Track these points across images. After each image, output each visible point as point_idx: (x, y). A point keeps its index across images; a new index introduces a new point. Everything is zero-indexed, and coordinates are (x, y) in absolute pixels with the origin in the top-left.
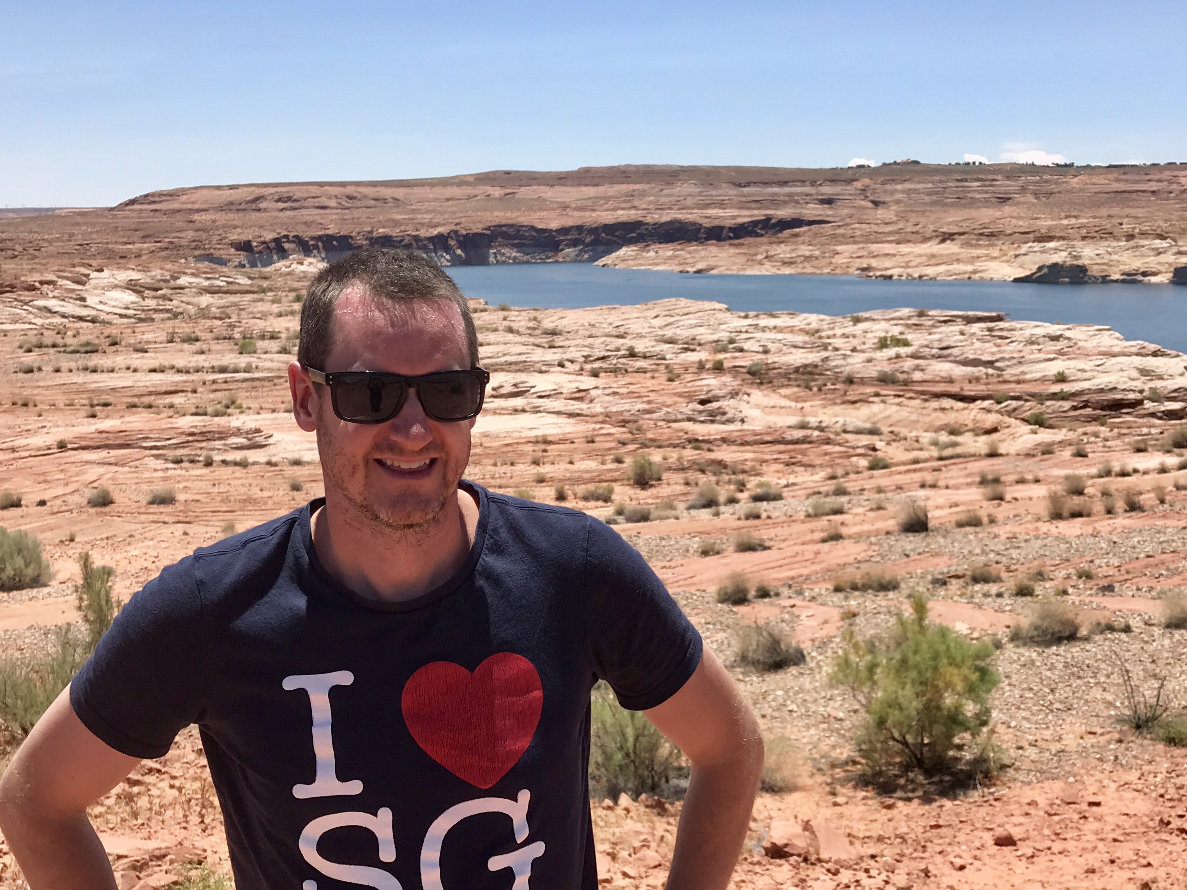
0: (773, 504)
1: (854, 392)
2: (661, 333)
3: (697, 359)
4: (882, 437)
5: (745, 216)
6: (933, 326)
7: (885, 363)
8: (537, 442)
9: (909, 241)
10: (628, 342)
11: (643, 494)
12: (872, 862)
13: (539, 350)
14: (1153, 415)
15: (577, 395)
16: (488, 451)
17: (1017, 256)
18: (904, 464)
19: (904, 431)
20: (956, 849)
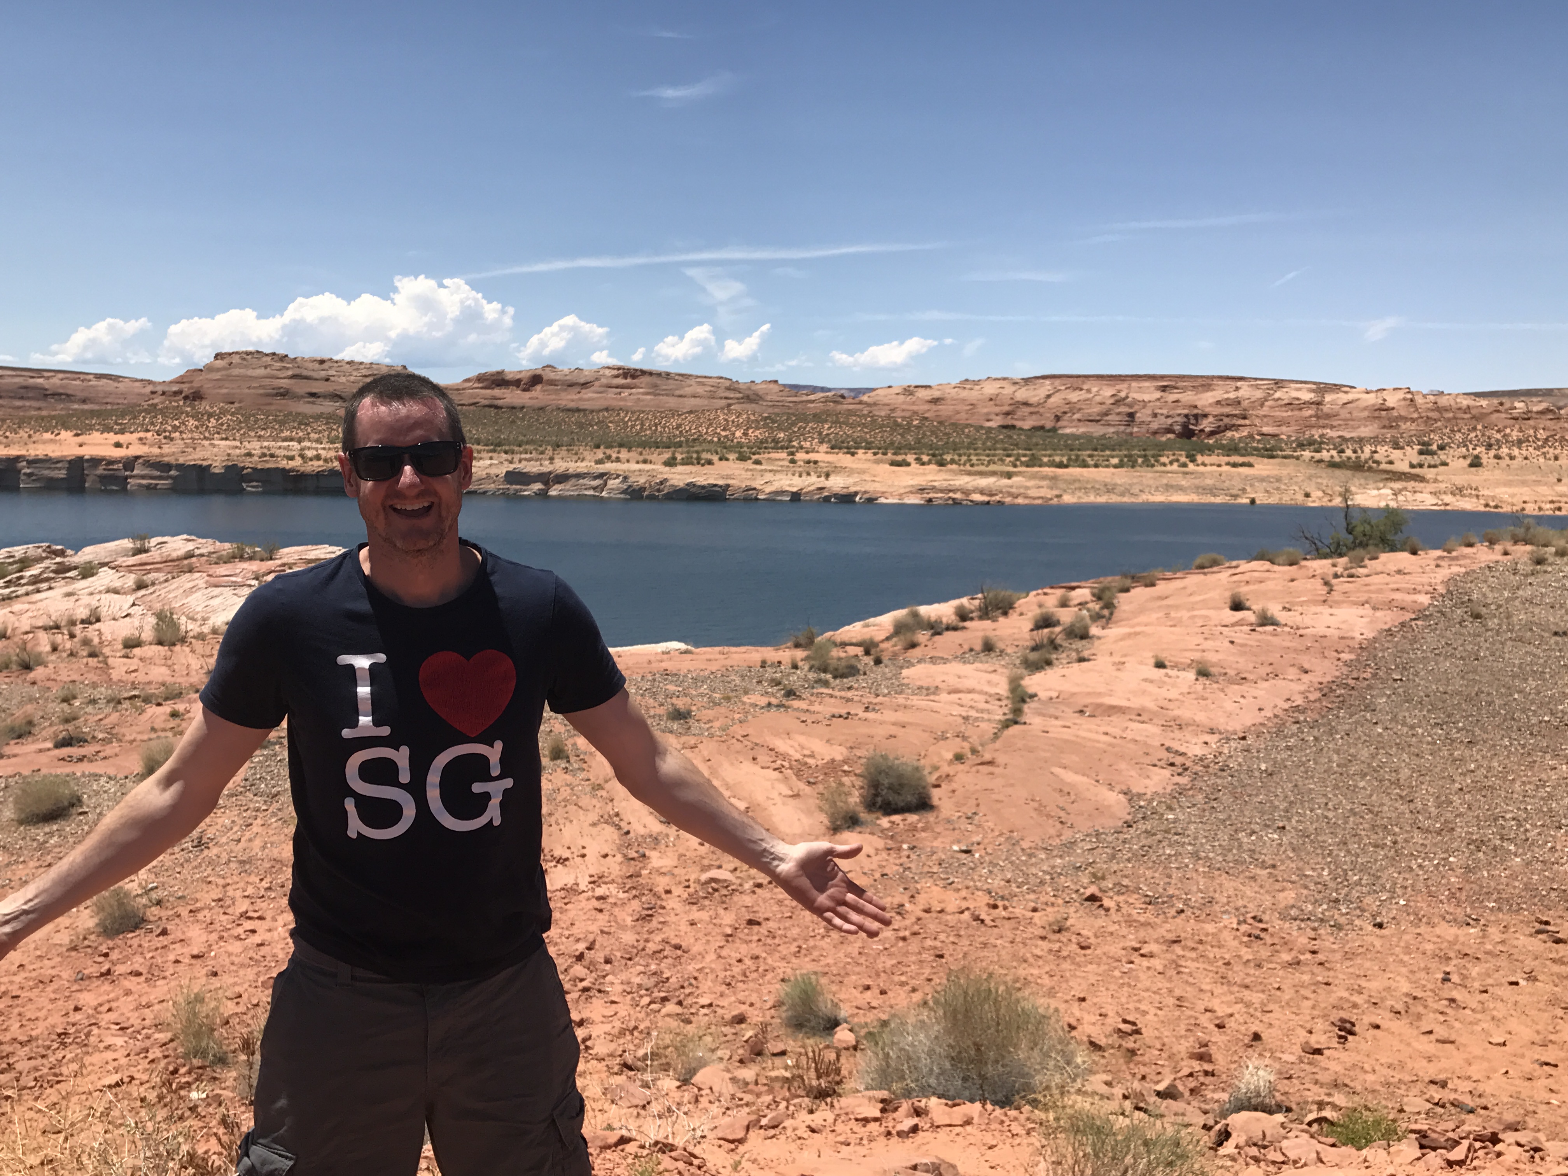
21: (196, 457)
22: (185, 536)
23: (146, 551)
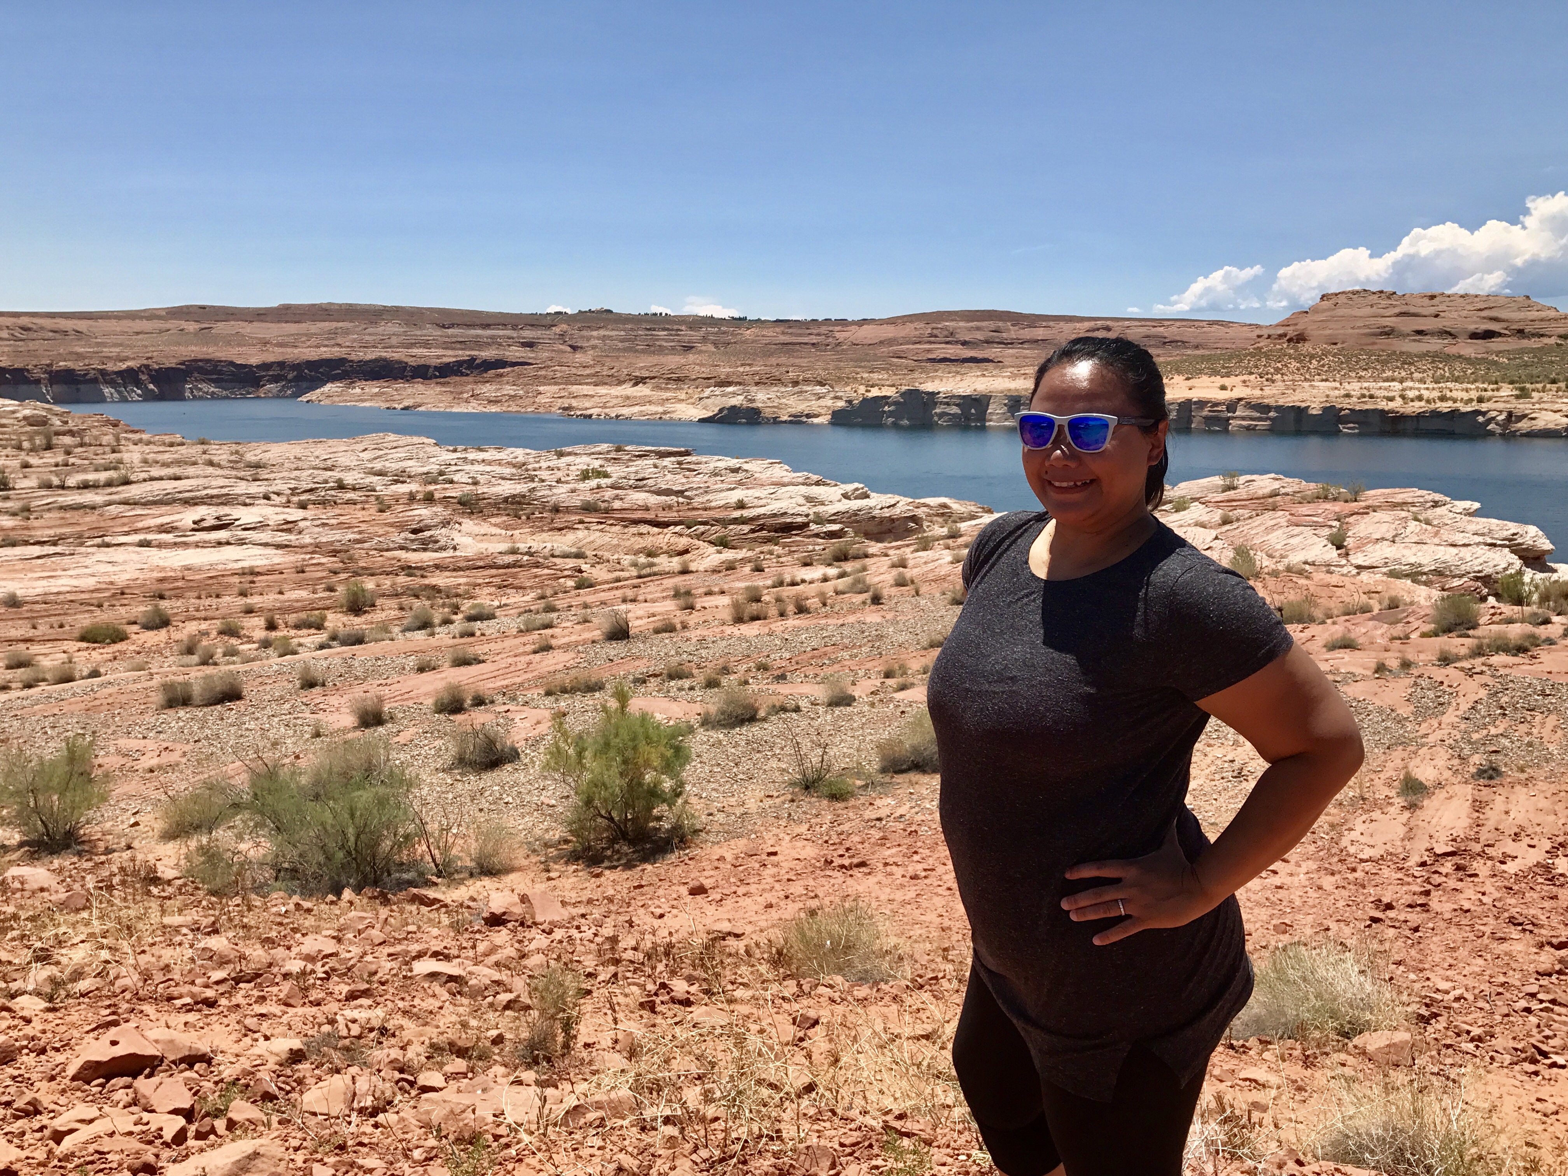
0: (486, 623)
1: (561, 520)
2: (370, 466)
3: (408, 490)
4: (587, 560)
5: (450, 356)
6: (630, 460)
7: (588, 494)
8: (244, 574)
9: (606, 384)
10: (336, 474)
11: (357, 620)
12: (583, 921)
13: (243, 484)
14: (817, 535)
15: (285, 527)
16: (191, 584)
17: (701, 399)
18: (607, 582)
19: (606, 555)
20: (656, 902)
21: (1295, 398)
22: (1273, 475)
23: (1234, 488)
